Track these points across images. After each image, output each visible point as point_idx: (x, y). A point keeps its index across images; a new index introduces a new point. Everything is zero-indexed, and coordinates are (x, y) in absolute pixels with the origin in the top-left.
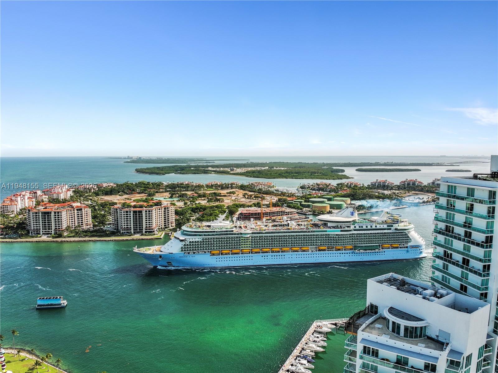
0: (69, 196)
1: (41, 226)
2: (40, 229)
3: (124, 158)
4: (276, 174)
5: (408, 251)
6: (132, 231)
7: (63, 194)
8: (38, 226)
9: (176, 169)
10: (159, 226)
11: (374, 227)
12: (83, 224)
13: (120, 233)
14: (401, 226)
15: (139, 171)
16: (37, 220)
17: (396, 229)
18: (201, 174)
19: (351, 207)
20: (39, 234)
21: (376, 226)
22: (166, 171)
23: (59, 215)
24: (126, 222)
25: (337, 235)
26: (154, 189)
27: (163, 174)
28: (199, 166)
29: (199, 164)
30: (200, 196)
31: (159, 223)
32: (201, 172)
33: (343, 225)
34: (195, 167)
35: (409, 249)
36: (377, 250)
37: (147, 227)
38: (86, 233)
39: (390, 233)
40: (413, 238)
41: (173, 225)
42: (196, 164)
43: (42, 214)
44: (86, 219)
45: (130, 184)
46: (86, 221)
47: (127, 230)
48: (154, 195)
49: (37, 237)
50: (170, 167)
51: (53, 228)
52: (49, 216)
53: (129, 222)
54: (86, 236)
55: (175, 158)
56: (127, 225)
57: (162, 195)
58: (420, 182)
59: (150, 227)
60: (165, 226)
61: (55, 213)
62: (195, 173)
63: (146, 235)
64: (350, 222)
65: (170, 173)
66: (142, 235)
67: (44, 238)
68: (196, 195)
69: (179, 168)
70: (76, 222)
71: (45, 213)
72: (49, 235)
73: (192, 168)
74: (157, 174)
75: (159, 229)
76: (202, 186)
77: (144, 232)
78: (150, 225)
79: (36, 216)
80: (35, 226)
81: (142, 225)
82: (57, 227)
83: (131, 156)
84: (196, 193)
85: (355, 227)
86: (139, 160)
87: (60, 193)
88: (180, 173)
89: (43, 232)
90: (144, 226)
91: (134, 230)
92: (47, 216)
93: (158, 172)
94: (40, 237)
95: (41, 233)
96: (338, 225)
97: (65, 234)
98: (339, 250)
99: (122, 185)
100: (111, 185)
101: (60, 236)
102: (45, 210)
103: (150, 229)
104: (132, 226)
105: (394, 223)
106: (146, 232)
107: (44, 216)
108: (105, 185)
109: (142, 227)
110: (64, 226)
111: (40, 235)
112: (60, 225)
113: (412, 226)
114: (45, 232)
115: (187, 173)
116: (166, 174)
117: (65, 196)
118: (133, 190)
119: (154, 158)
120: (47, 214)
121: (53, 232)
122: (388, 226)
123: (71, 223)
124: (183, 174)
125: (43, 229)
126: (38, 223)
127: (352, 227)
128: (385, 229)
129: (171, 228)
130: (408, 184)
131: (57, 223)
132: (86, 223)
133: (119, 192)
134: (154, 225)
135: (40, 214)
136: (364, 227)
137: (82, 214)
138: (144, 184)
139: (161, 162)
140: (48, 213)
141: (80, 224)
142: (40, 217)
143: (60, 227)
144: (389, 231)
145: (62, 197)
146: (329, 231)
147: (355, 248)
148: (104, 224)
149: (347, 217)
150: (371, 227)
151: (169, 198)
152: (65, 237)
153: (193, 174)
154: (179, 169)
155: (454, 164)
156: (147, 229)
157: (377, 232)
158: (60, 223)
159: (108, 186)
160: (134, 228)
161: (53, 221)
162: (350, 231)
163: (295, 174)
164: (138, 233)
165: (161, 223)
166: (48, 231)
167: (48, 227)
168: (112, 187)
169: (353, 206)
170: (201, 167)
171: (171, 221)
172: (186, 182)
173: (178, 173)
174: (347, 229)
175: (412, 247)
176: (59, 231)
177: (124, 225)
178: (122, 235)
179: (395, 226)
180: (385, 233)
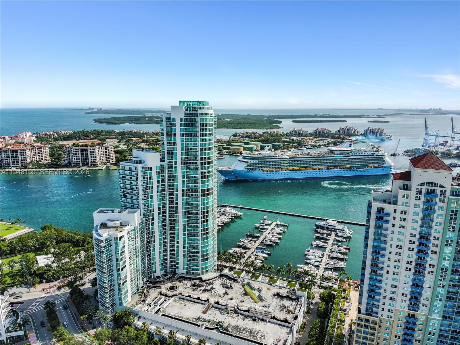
0: (32, 140)
1: (11, 160)
2: (10, 163)
3: (85, 109)
4: (219, 124)
5: (383, 170)
6: (81, 164)
7: (27, 139)
8: (8, 160)
9: (131, 119)
10: (102, 161)
11: (363, 154)
12: (43, 160)
13: (71, 166)
14: (380, 153)
15: (97, 121)
16: (7, 156)
17: (377, 155)
18: (154, 124)
19: (349, 141)
20: (10, 166)
21: (365, 153)
22: (121, 121)
23: (24, 152)
24: (75, 157)
25: (341, 159)
26: (106, 135)
27: (118, 124)
28: (153, 117)
29: (154, 115)
30: (143, 141)
31: (102, 159)
32: (154, 122)
33: (345, 153)
34: (150, 117)
35: (384, 168)
36: (365, 169)
37: (92, 161)
38: (46, 166)
39: (374, 158)
40: (387, 161)
41: (113, 160)
42: (152, 115)
43: (11, 151)
44: (45, 155)
45: (86, 131)
46: (45, 157)
47: (77, 163)
48: (104, 140)
49: (8, 169)
50: (125, 117)
51: (20, 162)
52: (16, 153)
53: (78, 157)
54: (45, 167)
55: (134, 109)
56: (76, 160)
57: (112, 141)
58: (328, 130)
59: (94, 161)
60: (106, 161)
61: (21, 150)
62: (148, 123)
63: (91, 167)
64: (349, 151)
65: (125, 123)
66: (88, 167)
67: (14, 169)
68: (141, 140)
69: (135, 118)
70: (38, 158)
71: (13, 151)
72: (17, 167)
73: (146, 119)
74: (113, 123)
75: (102, 163)
76: (149, 134)
77: (90, 165)
78: (94, 159)
79: (7, 153)
80: (6, 160)
81: (88, 160)
82: (23, 162)
83: (92, 107)
84: (141, 139)
85: (352, 154)
86: (100, 111)
87: (25, 138)
88: (134, 123)
89: (12, 165)
90: (90, 161)
91: (82, 163)
92: (15, 153)
93: (113, 121)
94: (11, 169)
95: (11, 166)
96: (341, 153)
97: (30, 166)
98: (341, 168)
99: (78, 133)
100: (69, 132)
101: (26, 167)
102: (13, 148)
103: (94, 163)
104: (80, 161)
105: (376, 152)
106: (91, 165)
107: (12, 153)
108: (63, 132)
109: (88, 161)
110: (29, 161)
111: (10, 168)
112: (25, 160)
113: (386, 154)
114: (14, 165)
115: (140, 123)
116: (121, 123)
117: (29, 141)
118: (88, 137)
119: (114, 110)
120: (14, 151)
121: (20, 165)
122: (372, 153)
123: (33, 158)
124: (136, 123)
125: (12, 163)
126: (8, 159)
127: (350, 154)
128: (370, 155)
129: (112, 163)
130: (319, 132)
131: (23, 158)
132: (45, 159)
133: (76, 138)
134: (98, 160)
135: (10, 152)
136: (358, 154)
137: (42, 152)
138: (98, 132)
139: (120, 113)
140: (16, 151)
141: (41, 159)
142: (10, 154)
143: (25, 162)
144: (372, 157)
145: (26, 141)
146: (336, 157)
147: (351, 167)
148: (60, 159)
149: (347, 148)
150: (362, 154)
151: (117, 143)
152: (29, 169)
153: (146, 123)
154: (134, 120)
155: (381, 116)
156: (92, 163)
157: (365, 157)
158: (25, 158)
159: (66, 133)
160: (82, 162)
161: (19, 157)
162: (349, 156)
163: (236, 125)
164: (85, 165)
165: (103, 159)
166: (16, 165)
167: (16, 161)
168: (70, 134)
169: (351, 140)
170: (155, 118)
171: (112, 157)
172: (136, 130)
173: (133, 123)
174: (347, 155)
175: (386, 167)
176: (25, 164)
177: (75, 160)
178: (73, 167)
179: (377, 153)
180: (370, 158)
